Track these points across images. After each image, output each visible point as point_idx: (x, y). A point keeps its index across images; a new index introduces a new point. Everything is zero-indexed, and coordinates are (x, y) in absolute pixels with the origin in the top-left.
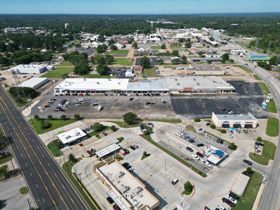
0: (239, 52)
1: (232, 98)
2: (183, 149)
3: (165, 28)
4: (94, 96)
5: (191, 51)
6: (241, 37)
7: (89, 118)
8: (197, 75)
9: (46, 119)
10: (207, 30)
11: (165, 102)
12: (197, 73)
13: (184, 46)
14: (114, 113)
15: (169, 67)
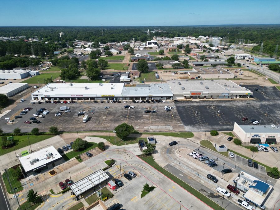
0: (244, 56)
1: (251, 104)
2: (202, 177)
3: (162, 37)
4: (80, 103)
5: (191, 56)
6: (240, 43)
7: (70, 132)
8: (203, 79)
9: (12, 134)
10: (205, 38)
11: (169, 110)
12: (202, 76)
13: (183, 52)
14: (105, 125)
15: (170, 72)
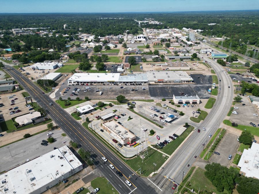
0: (207, 51)
1: (191, 86)
3: (150, 28)
4: (96, 85)
5: (169, 50)
6: (213, 37)
7: (94, 99)
9: (67, 100)
10: (187, 30)
11: (144, 89)
12: (170, 68)
13: (164, 46)
14: (111, 96)
